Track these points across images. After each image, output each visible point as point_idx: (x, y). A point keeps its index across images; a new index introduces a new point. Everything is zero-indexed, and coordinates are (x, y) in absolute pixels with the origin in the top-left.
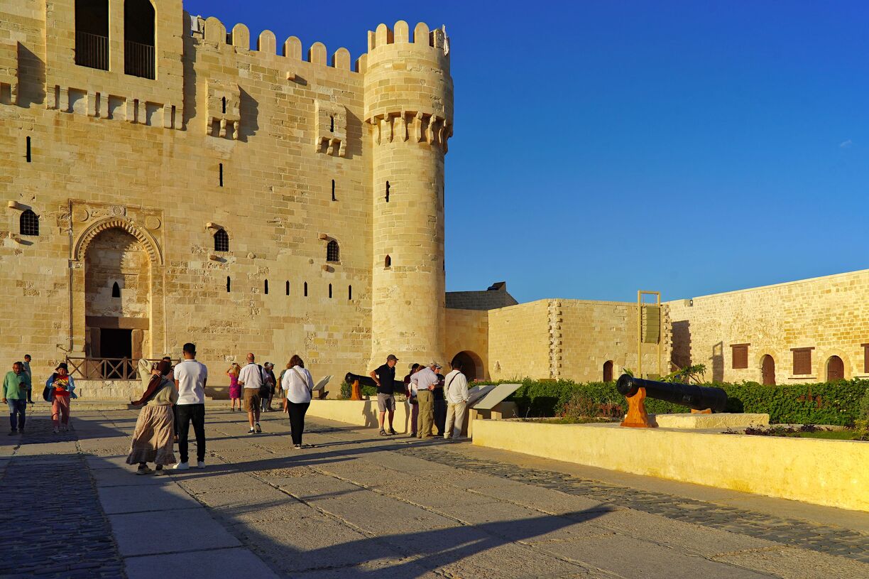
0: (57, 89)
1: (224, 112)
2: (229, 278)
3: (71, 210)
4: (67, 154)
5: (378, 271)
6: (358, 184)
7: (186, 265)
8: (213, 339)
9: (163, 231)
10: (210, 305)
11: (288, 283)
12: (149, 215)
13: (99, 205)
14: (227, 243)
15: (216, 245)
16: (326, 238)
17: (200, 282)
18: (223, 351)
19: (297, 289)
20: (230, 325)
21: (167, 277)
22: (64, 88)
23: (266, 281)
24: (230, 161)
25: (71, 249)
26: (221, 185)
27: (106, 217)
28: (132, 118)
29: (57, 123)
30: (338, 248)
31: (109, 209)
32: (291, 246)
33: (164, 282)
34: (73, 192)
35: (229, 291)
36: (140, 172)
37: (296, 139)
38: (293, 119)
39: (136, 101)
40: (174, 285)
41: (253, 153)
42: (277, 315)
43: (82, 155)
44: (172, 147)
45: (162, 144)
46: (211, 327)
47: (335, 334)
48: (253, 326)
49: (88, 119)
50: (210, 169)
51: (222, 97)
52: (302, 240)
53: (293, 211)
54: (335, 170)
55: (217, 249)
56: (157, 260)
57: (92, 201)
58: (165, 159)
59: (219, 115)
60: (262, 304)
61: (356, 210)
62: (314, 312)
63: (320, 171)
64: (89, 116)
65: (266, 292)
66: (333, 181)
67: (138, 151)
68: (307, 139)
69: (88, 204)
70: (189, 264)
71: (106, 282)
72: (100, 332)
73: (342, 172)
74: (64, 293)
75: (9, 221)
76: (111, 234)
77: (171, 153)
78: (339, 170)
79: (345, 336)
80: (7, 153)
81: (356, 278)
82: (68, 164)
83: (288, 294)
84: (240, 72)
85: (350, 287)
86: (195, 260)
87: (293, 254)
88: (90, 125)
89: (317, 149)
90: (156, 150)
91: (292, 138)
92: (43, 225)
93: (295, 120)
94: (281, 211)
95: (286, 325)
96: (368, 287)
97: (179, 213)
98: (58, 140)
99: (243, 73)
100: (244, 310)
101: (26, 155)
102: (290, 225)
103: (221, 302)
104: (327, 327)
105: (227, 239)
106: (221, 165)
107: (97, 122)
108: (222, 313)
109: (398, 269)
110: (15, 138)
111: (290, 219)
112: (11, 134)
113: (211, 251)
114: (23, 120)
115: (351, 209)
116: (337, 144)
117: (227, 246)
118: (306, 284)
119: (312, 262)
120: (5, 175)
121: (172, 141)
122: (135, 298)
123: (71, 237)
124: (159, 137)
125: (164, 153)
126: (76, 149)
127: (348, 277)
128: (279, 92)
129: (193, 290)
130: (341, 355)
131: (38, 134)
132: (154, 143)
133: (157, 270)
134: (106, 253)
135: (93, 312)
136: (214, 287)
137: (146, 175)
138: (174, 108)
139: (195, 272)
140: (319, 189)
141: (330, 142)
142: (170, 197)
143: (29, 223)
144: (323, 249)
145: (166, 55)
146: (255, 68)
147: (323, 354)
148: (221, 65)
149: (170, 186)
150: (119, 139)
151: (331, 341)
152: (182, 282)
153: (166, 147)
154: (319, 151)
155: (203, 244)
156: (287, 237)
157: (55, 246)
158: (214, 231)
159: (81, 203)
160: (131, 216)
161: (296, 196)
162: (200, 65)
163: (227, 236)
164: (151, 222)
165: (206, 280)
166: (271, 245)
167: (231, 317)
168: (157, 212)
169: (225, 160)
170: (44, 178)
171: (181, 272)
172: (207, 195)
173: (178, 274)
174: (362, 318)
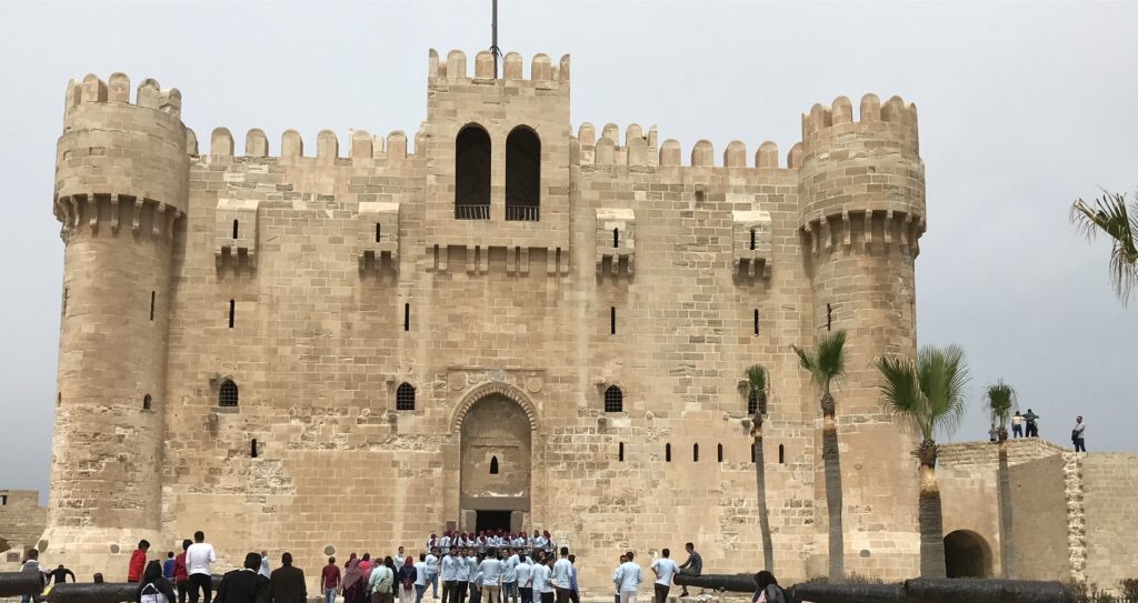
0: (436, 248)
1: (616, 246)
2: (621, 445)
3: (448, 378)
6: (792, 311)
7: (571, 431)
8: (603, 521)
9: (545, 394)
10: (598, 480)
11: (696, 446)
12: (531, 376)
13: (475, 371)
14: (621, 401)
15: (606, 405)
17: (588, 452)
18: (614, 535)
19: (707, 453)
20: (623, 502)
21: (549, 448)
22: (444, 246)
23: (668, 446)
24: (624, 302)
26: (613, 332)
27: (484, 382)
28: (513, 268)
29: (436, 285)
31: (487, 374)
32: (700, 399)
34: (451, 359)
35: (621, 459)
37: (707, 264)
38: (702, 241)
39: (518, 250)
40: (557, 457)
41: (652, 288)
42: (681, 488)
44: (557, 295)
45: (546, 293)
46: (599, 506)
48: (653, 502)
49: (468, 276)
50: (601, 315)
51: (613, 229)
52: (714, 391)
53: (703, 355)
54: (759, 297)
55: (606, 410)
56: (538, 428)
57: (469, 366)
58: (548, 310)
59: (611, 250)
60: (664, 475)
61: (788, 344)
62: (732, 482)
63: (738, 299)
64: (468, 272)
65: (668, 460)
66: (756, 311)
67: (519, 305)
69: (466, 370)
70: (574, 430)
71: (483, 457)
72: (476, 514)
73: (768, 299)
74: (438, 472)
75: (386, 397)
76: (490, 403)
77: (556, 301)
78: (763, 296)
80: (387, 324)
83: (696, 459)
85: (781, 447)
87: (705, 408)
88: (469, 283)
89: (733, 272)
90: (539, 302)
91: (701, 264)
92: (420, 397)
93: (706, 241)
94: (688, 357)
95: (693, 500)
96: (807, 446)
97: (563, 371)
98: (436, 303)
99: (640, 196)
100: (640, 483)
101: (404, 323)
102: (699, 373)
103: (612, 473)
105: (621, 397)
106: (613, 309)
107: (476, 278)
108: (614, 488)
110: (395, 307)
111: (700, 364)
112: (391, 303)
113: (599, 413)
114: (402, 286)
115: (780, 345)
116: (760, 262)
117: (621, 405)
118: (720, 447)
119: (725, 418)
120: (385, 346)
121: (557, 289)
122: (515, 474)
123: (446, 409)
124: (542, 285)
125: (548, 303)
128: (684, 210)
129: (579, 462)
131: (416, 299)
132: (537, 293)
133: (538, 440)
135: (469, 492)
136: (604, 457)
138: (558, 249)
140: (737, 323)
141: (751, 264)
142: (554, 354)
143: (406, 398)
144: (741, 400)
145: (551, 191)
148: (614, 189)
149: (554, 340)
150: (499, 294)
152: (566, 453)
153: (550, 297)
154: (736, 276)
155: (591, 406)
156: (695, 389)
157: (431, 420)
158: (604, 390)
159: (458, 369)
160: (511, 381)
161: (706, 336)
162: (587, 194)
163: (620, 393)
164: (534, 383)
165: (594, 448)
166: (674, 400)
167: (624, 492)
168: (540, 373)
169: (618, 302)
170: (421, 347)
171: (565, 441)
172: (597, 346)
173: (562, 443)
174: (799, 487)
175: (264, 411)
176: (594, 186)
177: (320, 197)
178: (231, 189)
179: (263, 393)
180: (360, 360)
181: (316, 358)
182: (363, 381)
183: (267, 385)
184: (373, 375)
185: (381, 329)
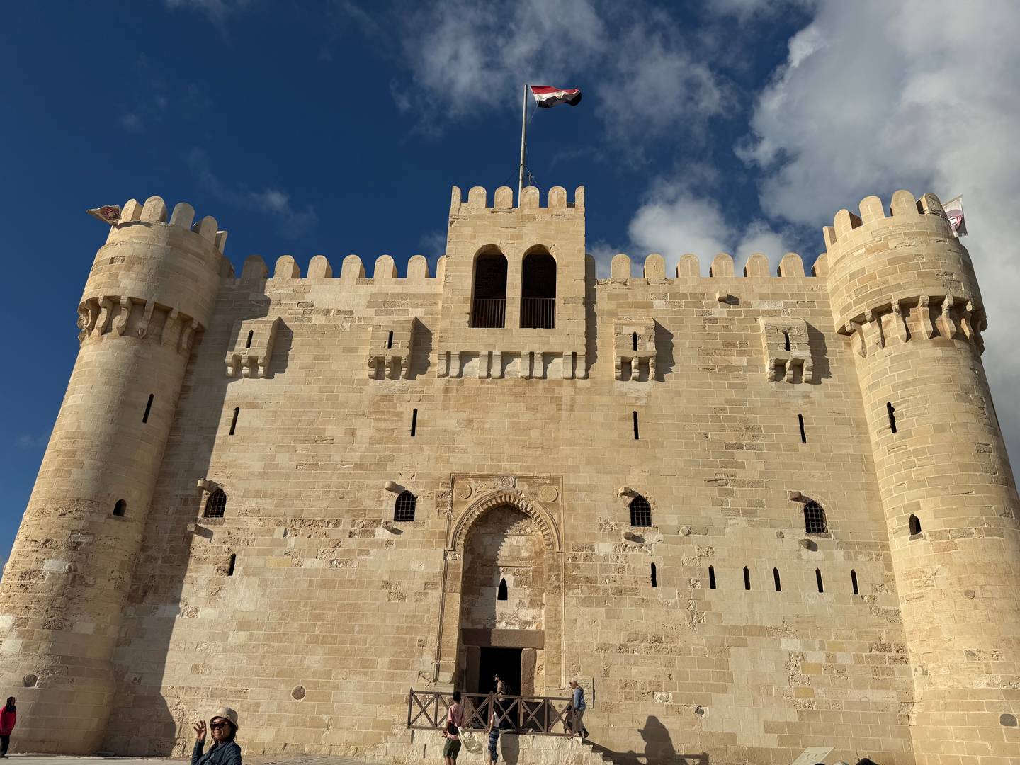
0: (448, 355)
1: (635, 349)
2: (653, 566)
3: (453, 486)
4: (454, 422)
5: (899, 542)
7: (592, 548)
8: (635, 664)
9: (561, 504)
11: (746, 571)
12: (545, 484)
13: (483, 478)
14: (649, 514)
15: (633, 518)
16: (798, 498)
17: (613, 574)
18: (650, 683)
19: (762, 579)
21: (566, 567)
22: (455, 352)
23: (711, 570)
24: (647, 406)
25: (448, 535)
26: (637, 437)
27: (492, 491)
28: (527, 373)
29: (447, 390)
30: (821, 510)
31: (497, 481)
32: (745, 513)
33: (562, 575)
34: (456, 464)
35: (654, 585)
36: (535, 434)
37: (738, 369)
38: (729, 346)
39: (532, 354)
40: (575, 579)
41: (678, 393)
42: (732, 623)
43: (469, 422)
44: (573, 399)
45: (561, 397)
46: (630, 644)
47: (838, 654)
48: (697, 641)
49: (480, 382)
50: (622, 419)
51: (632, 333)
52: (761, 504)
53: (743, 463)
54: (801, 402)
55: (633, 524)
56: (553, 544)
57: (477, 474)
58: (564, 414)
59: (629, 353)
60: (708, 605)
61: (844, 452)
62: (797, 616)
63: (778, 404)
64: (480, 378)
65: (713, 586)
66: (800, 417)
68: (754, 367)
70: (596, 547)
71: (491, 578)
72: (479, 652)
73: (812, 403)
74: (435, 595)
75: (383, 507)
76: (499, 514)
77: (572, 406)
78: (806, 400)
79: (858, 660)
80: (393, 429)
81: (861, 558)
82: (453, 434)
83: (748, 587)
84: (655, 304)
85: (853, 573)
86: (604, 541)
87: (751, 524)
88: (481, 388)
89: (768, 376)
90: (554, 406)
91: (731, 368)
92: (420, 508)
93: (734, 345)
94: (725, 465)
95: (749, 639)
96: (886, 572)
97: (581, 479)
98: (445, 408)
99: (659, 304)
101: (410, 428)
102: (741, 484)
103: (643, 603)
104: (822, 643)
105: (648, 509)
106: (635, 413)
107: (488, 383)
108: (647, 621)
109: (937, 535)
110: (402, 413)
111: (740, 474)
112: (399, 409)
113: (626, 527)
114: (411, 392)
115: (834, 453)
116: (798, 366)
117: (649, 519)
118: (776, 571)
119: (781, 536)
120: (387, 453)
121: (573, 394)
122: (527, 601)
123: (449, 520)
124: (557, 390)
125: (564, 407)
126: (463, 416)
127: (847, 557)
128: (707, 317)
129: (602, 586)
130: (855, 694)
131: (425, 405)
132: (552, 398)
133: (553, 557)
134: (493, 538)
135: (473, 622)
136: (633, 581)
137: (542, 435)
138: (574, 355)
139: (605, 557)
140: (779, 429)
141: (788, 365)
142: (571, 459)
143: (405, 507)
144: (797, 513)
145: (567, 301)
146: (673, 296)
147: (821, 692)
148: (631, 300)
149: (571, 445)
150: (512, 398)
151: (834, 669)
152: (587, 574)
153: (566, 401)
154: (772, 379)
155: (614, 518)
156: (738, 500)
157: (430, 532)
158: (629, 500)
159: (465, 476)
160: (523, 487)
161: (744, 442)
163: (648, 504)
164: (547, 493)
165: (620, 570)
166: (714, 514)
167: (660, 627)
168: (555, 480)
169: (641, 407)
170: (426, 453)
171: (585, 560)
172: (618, 452)
173: (581, 562)
174: (884, 626)
175: (252, 523)
176: (611, 297)
177: (339, 312)
178: (255, 306)
179: (252, 503)
180: (360, 467)
181: (314, 465)
182: (361, 489)
183: (257, 494)
184: (372, 483)
185: (385, 434)
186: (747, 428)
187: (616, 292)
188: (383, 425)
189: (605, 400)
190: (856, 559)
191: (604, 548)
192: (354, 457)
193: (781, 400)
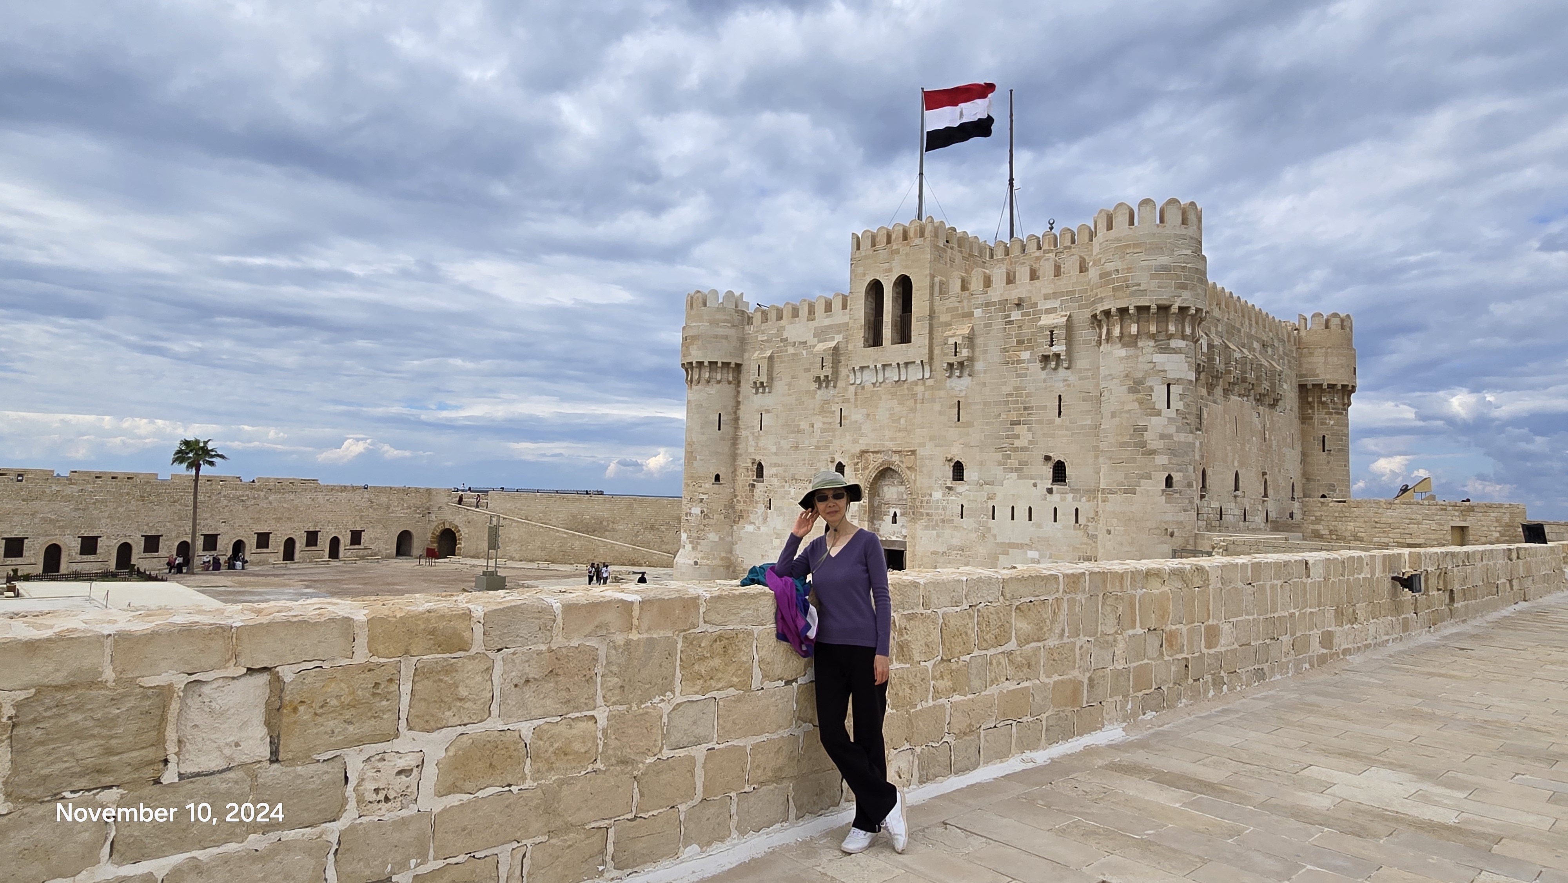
0: (853, 369)
1: (956, 355)
2: (962, 506)
3: (861, 458)
4: (860, 416)
6: (1087, 394)
7: (931, 495)
8: (950, 562)
9: (917, 468)
10: (947, 532)
11: (1013, 509)
12: (908, 455)
13: (877, 452)
14: (963, 473)
15: (954, 476)
16: (1048, 458)
17: (941, 511)
19: (1021, 513)
20: (963, 550)
21: (917, 507)
22: (857, 367)
23: (994, 507)
24: (966, 397)
26: (959, 420)
27: (880, 461)
28: (897, 378)
29: (856, 394)
30: (1064, 468)
31: (883, 454)
32: (1017, 470)
33: (914, 512)
34: (862, 445)
35: (962, 517)
36: (903, 421)
37: (1023, 361)
38: (1020, 343)
39: (898, 364)
40: (922, 514)
41: (984, 384)
42: (1002, 541)
43: (868, 415)
44: (924, 395)
45: (917, 394)
46: (946, 552)
48: (982, 550)
49: (872, 387)
50: (951, 407)
51: (954, 344)
52: (1026, 464)
53: (1020, 435)
54: (1062, 385)
55: (954, 479)
56: (912, 493)
57: (874, 451)
58: (918, 406)
59: (953, 358)
60: (989, 529)
61: (1084, 423)
62: (1038, 537)
63: (1046, 389)
64: (872, 384)
65: (993, 518)
66: (1060, 396)
67: (901, 404)
70: (933, 495)
71: (889, 512)
73: (1068, 385)
77: (923, 400)
78: (1065, 383)
80: (831, 423)
81: (1084, 499)
82: (861, 424)
83: (1013, 519)
84: (975, 313)
85: (1077, 510)
86: (938, 491)
87: (1019, 478)
88: (873, 391)
90: (913, 400)
91: (1019, 362)
93: (1023, 342)
94: (1009, 437)
95: (1011, 551)
96: (1096, 509)
97: (927, 451)
98: (856, 407)
99: (978, 313)
100: (973, 536)
101: (839, 422)
102: (1016, 449)
103: (955, 528)
104: (1050, 554)
105: (963, 470)
106: (959, 402)
107: (876, 388)
108: (957, 539)
110: (834, 412)
111: (1017, 443)
112: (833, 409)
113: (948, 483)
114: (837, 397)
115: (1078, 424)
117: (963, 476)
118: (1030, 509)
119: (1035, 485)
120: (830, 438)
121: (924, 390)
122: (908, 525)
124: (915, 388)
125: (918, 401)
126: (865, 411)
127: (1074, 499)
128: (1008, 319)
129: (935, 518)
131: (846, 405)
132: (912, 395)
133: (911, 501)
134: (889, 488)
136: (950, 515)
137: (906, 422)
138: (923, 362)
139: (937, 501)
140: (1045, 408)
141: (1052, 358)
142: (922, 438)
144: (1048, 471)
145: (918, 319)
146: (987, 305)
149: (922, 428)
150: (890, 397)
152: (928, 512)
153: (920, 396)
154: (1043, 369)
155: (943, 477)
156: (1013, 462)
158: (952, 464)
159: (867, 452)
160: (896, 458)
161: (1022, 419)
162: (944, 318)
163: (962, 466)
164: (909, 461)
165: (944, 508)
166: (999, 471)
167: (963, 542)
168: (913, 452)
169: (962, 397)
170: (848, 437)
171: (927, 503)
172: (947, 431)
173: (925, 504)
174: (1091, 545)
175: (775, 481)
176: (948, 310)
177: (800, 343)
178: (761, 345)
179: (774, 470)
180: (817, 448)
181: (797, 447)
182: (819, 461)
183: (776, 465)
184: (823, 457)
185: (827, 426)
186: (1025, 408)
187: (951, 305)
188: (825, 420)
189: (942, 393)
190: (1080, 501)
191: (938, 495)
192: (814, 441)
193: (1049, 384)
